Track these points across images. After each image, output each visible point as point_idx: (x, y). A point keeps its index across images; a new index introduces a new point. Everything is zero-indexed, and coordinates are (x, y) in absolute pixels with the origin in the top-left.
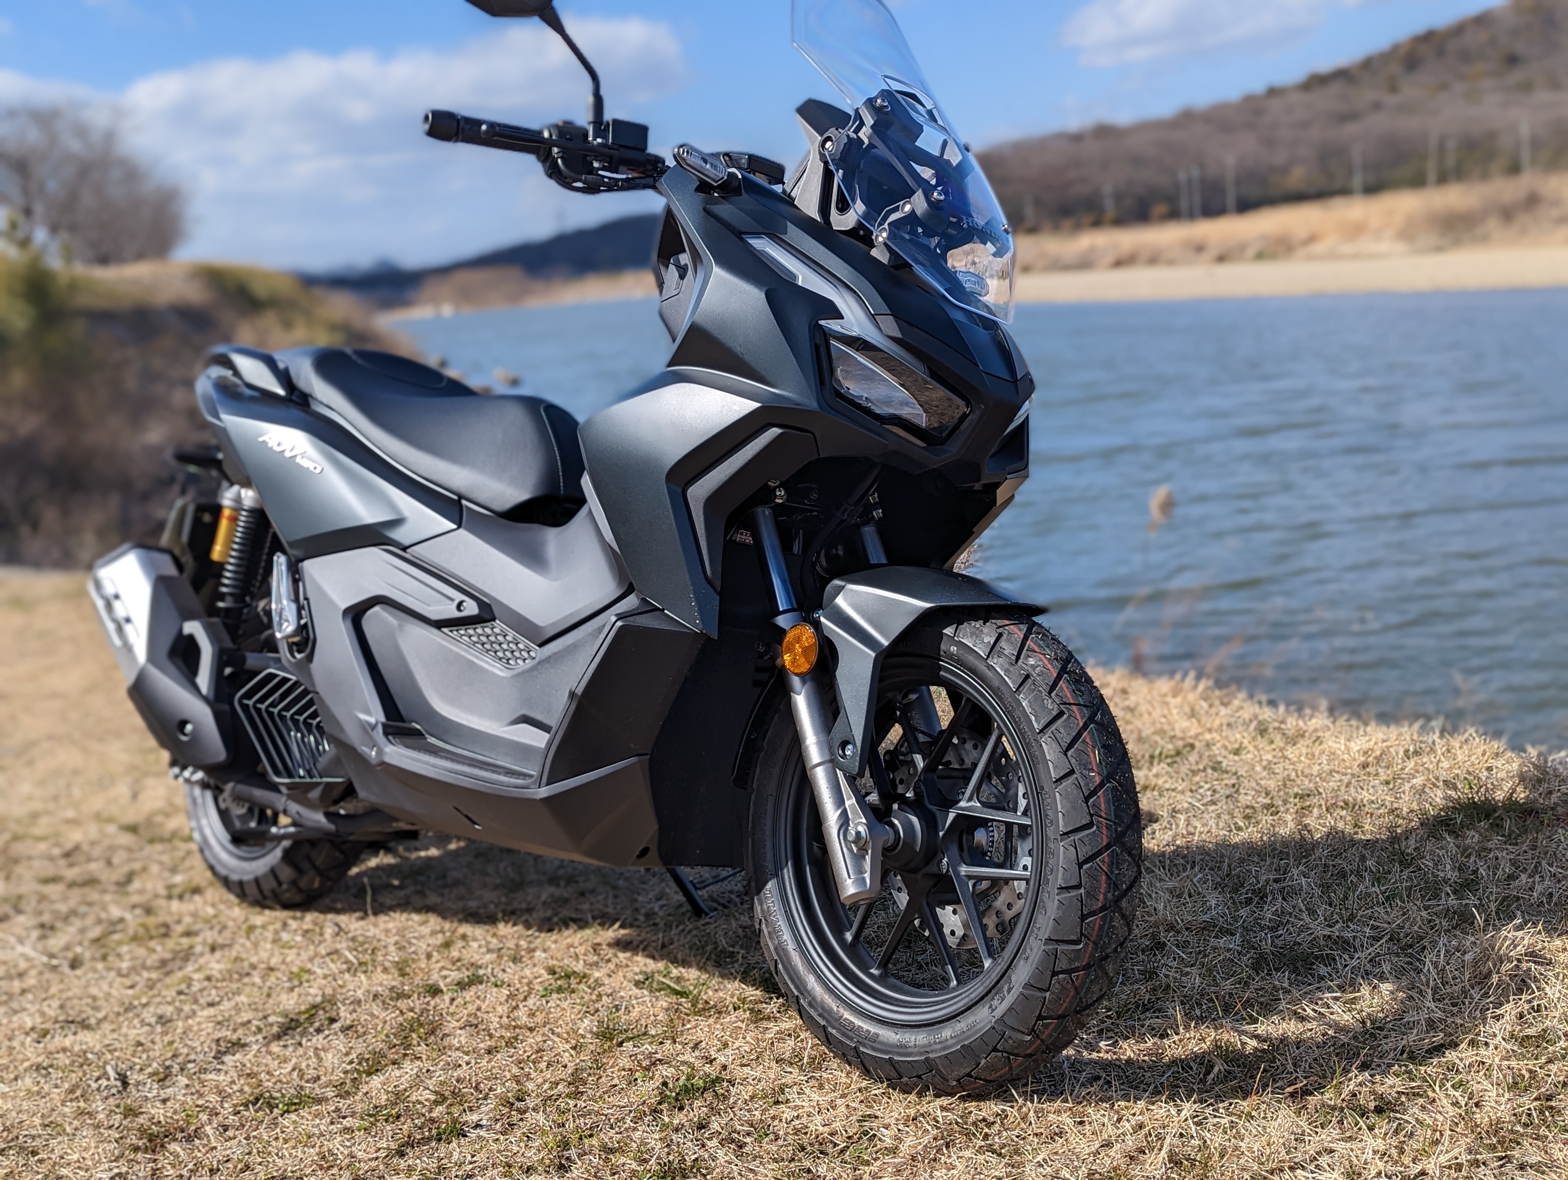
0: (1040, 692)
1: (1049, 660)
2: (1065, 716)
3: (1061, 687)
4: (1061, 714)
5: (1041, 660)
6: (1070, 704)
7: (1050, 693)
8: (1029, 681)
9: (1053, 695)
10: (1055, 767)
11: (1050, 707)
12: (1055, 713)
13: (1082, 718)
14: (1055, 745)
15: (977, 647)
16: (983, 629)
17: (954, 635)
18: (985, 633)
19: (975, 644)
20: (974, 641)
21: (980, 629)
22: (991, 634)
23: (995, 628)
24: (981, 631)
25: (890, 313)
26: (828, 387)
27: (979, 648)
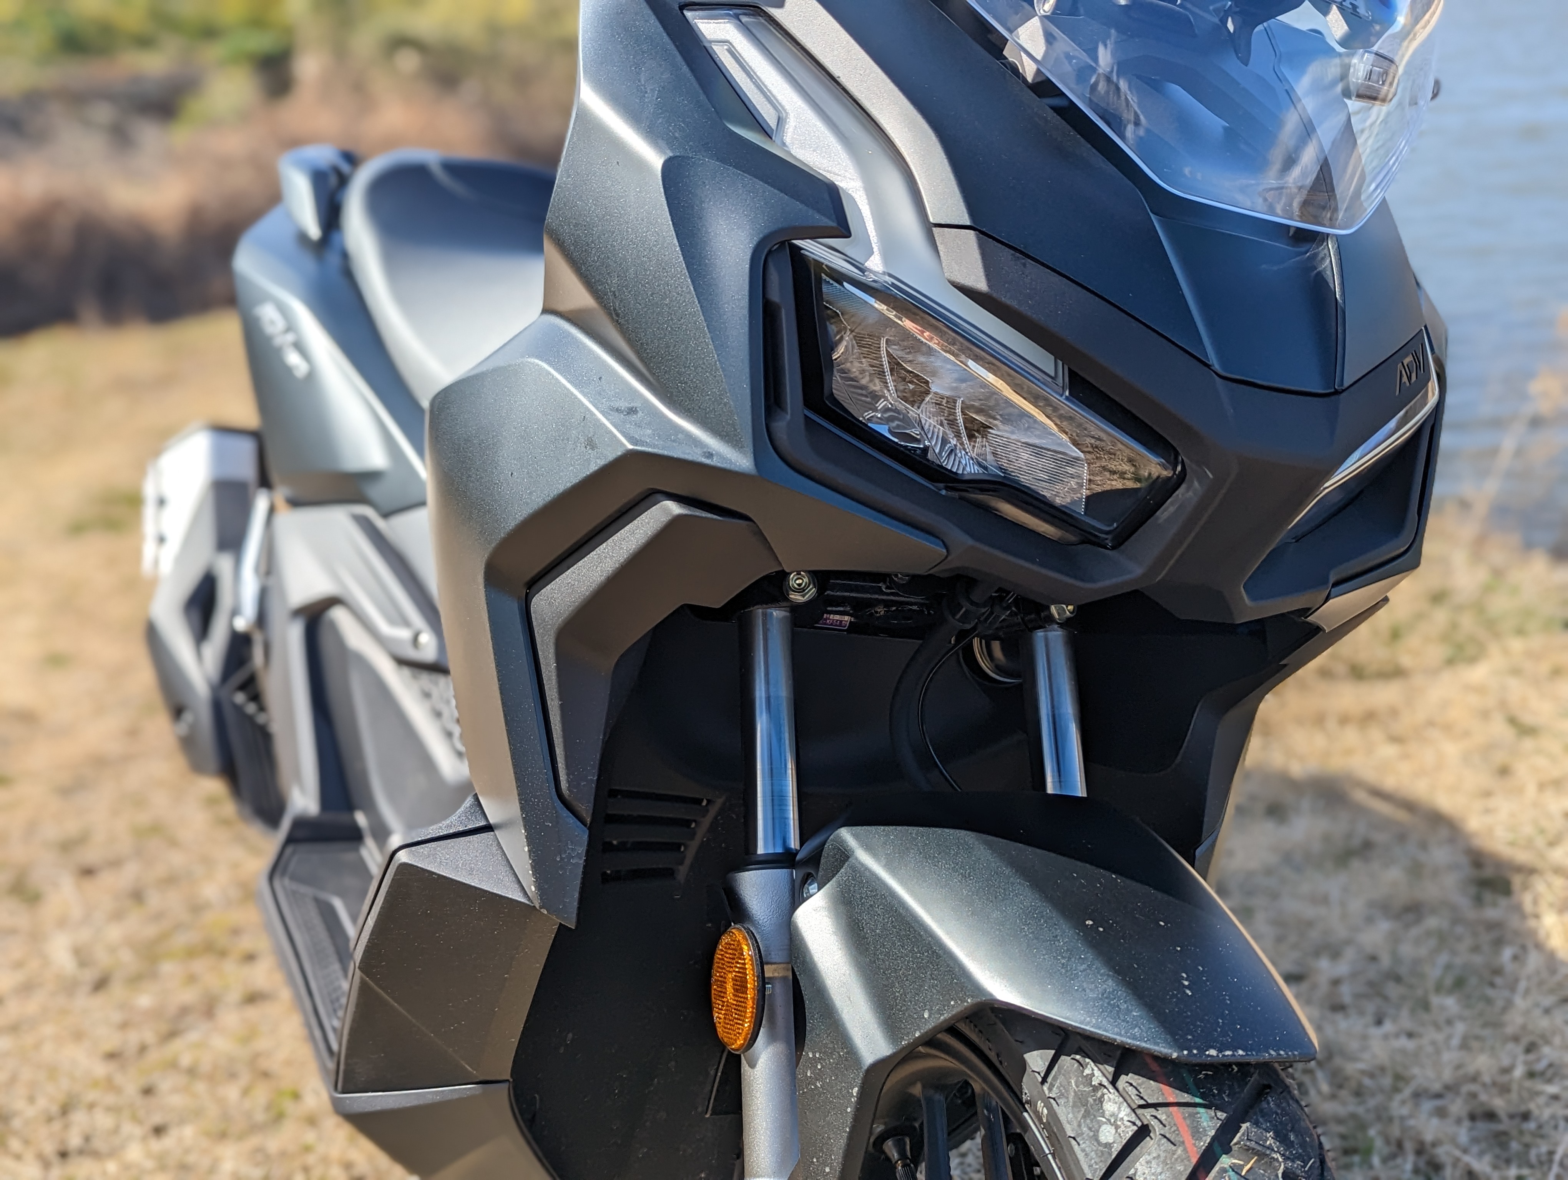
15: (1083, 1146)
16: (1106, 1097)
17: (1044, 1080)
18: (1107, 1114)
19: (1078, 1135)
20: (1079, 1126)
21: (1099, 1094)
22: (1119, 1123)
23: (1134, 1106)
24: (1102, 1103)
25: (968, 223)
26: (788, 417)
27: (1083, 1150)
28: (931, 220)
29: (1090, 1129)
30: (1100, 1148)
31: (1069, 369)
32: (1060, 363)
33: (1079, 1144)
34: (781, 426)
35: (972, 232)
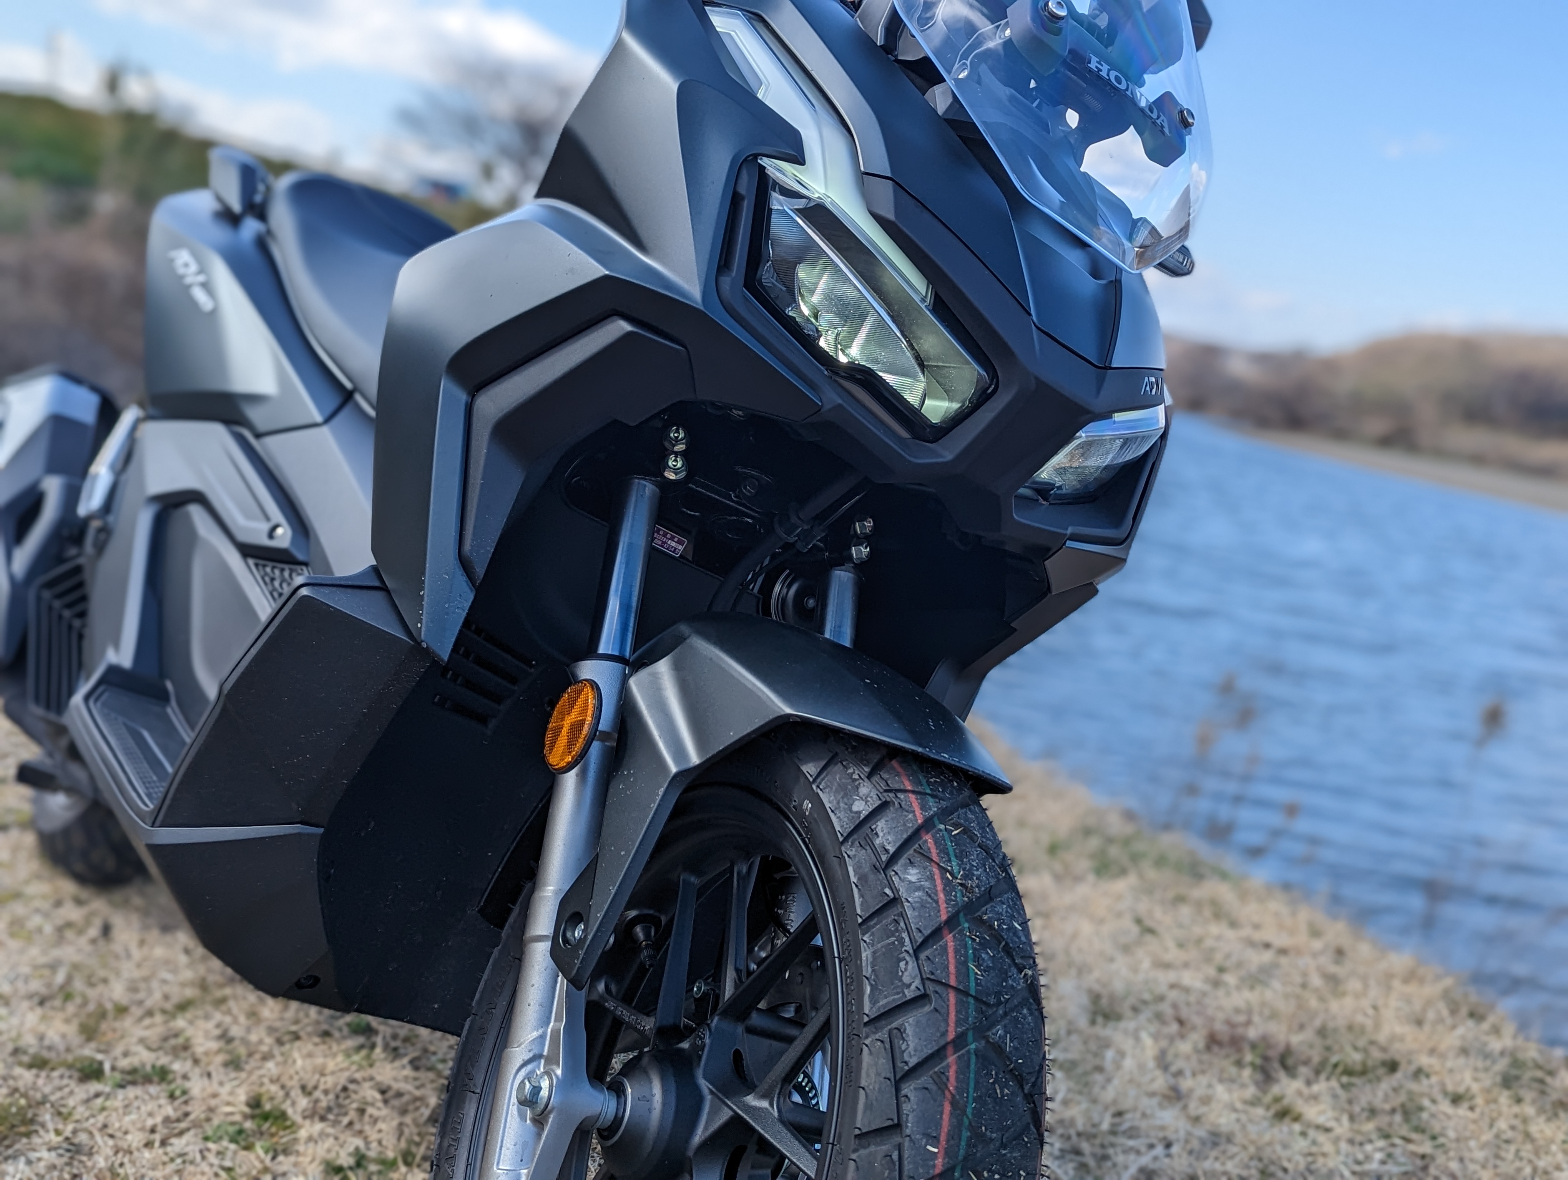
0: (901, 941)
1: (947, 883)
2: (927, 1009)
3: (945, 948)
4: (922, 998)
5: (931, 878)
6: (947, 985)
7: (917, 951)
8: (891, 915)
9: (923, 956)
10: (868, 1107)
11: (906, 979)
12: (909, 994)
13: (958, 1023)
14: (884, 1062)
15: (838, 815)
16: (862, 785)
17: (814, 780)
18: (861, 794)
19: (836, 809)
20: (838, 803)
21: (857, 783)
22: (869, 799)
23: (882, 791)
24: (858, 788)
25: (889, 175)
26: (734, 274)
27: (838, 818)
28: (862, 169)
29: (846, 804)
30: (851, 815)
31: (936, 292)
32: (931, 286)
33: (835, 814)
34: (726, 282)
35: (891, 182)
